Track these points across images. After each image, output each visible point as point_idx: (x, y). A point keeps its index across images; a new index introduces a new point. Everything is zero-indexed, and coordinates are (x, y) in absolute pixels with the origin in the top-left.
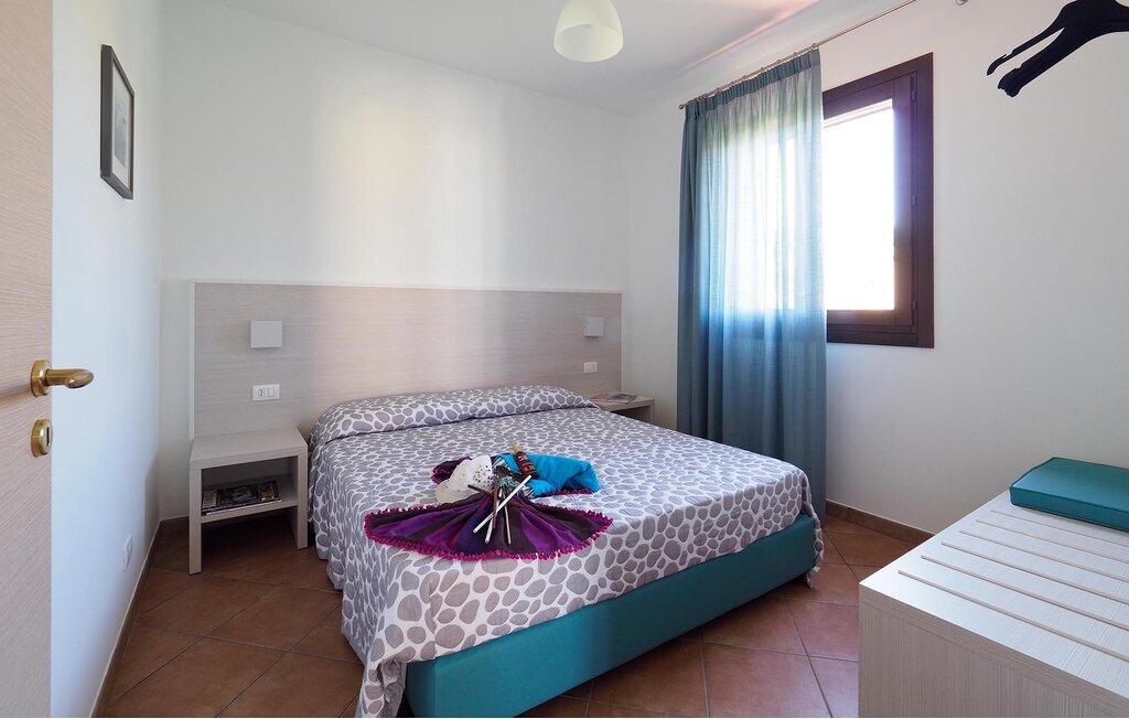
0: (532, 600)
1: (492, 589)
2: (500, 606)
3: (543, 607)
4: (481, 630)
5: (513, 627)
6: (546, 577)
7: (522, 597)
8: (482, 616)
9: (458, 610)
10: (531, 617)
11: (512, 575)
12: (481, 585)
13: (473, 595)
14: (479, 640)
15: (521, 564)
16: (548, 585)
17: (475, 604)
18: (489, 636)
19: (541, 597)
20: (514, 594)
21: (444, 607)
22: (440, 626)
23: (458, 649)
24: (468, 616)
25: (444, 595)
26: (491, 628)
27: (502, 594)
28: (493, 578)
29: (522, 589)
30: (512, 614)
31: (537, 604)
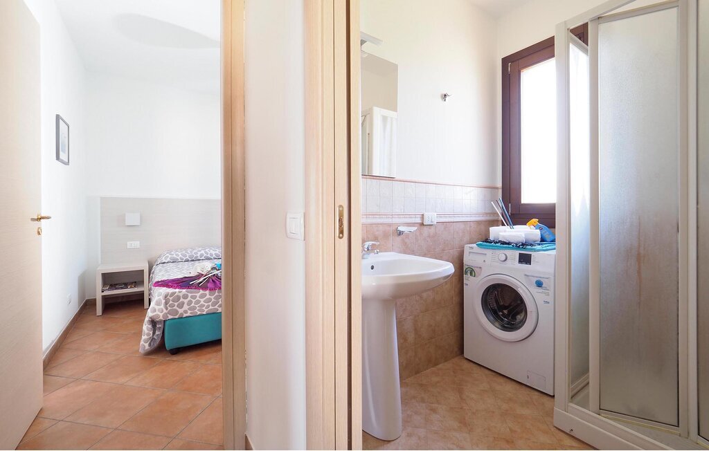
0: (206, 304)
1: (189, 298)
2: (193, 305)
3: (211, 307)
4: (185, 312)
5: (199, 313)
6: (212, 297)
7: (202, 303)
8: (186, 307)
9: (176, 304)
10: (206, 310)
11: (198, 295)
12: (185, 297)
13: (182, 300)
14: (185, 315)
15: (201, 292)
16: (213, 300)
17: (183, 303)
18: (188, 314)
19: (210, 303)
20: (198, 302)
21: (171, 302)
22: (169, 308)
23: (177, 317)
24: (181, 306)
25: (171, 298)
26: (189, 312)
27: (194, 301)
28: (190, 295)
29: (202, 300)
30: (198, 308)
31: (208, 306)
